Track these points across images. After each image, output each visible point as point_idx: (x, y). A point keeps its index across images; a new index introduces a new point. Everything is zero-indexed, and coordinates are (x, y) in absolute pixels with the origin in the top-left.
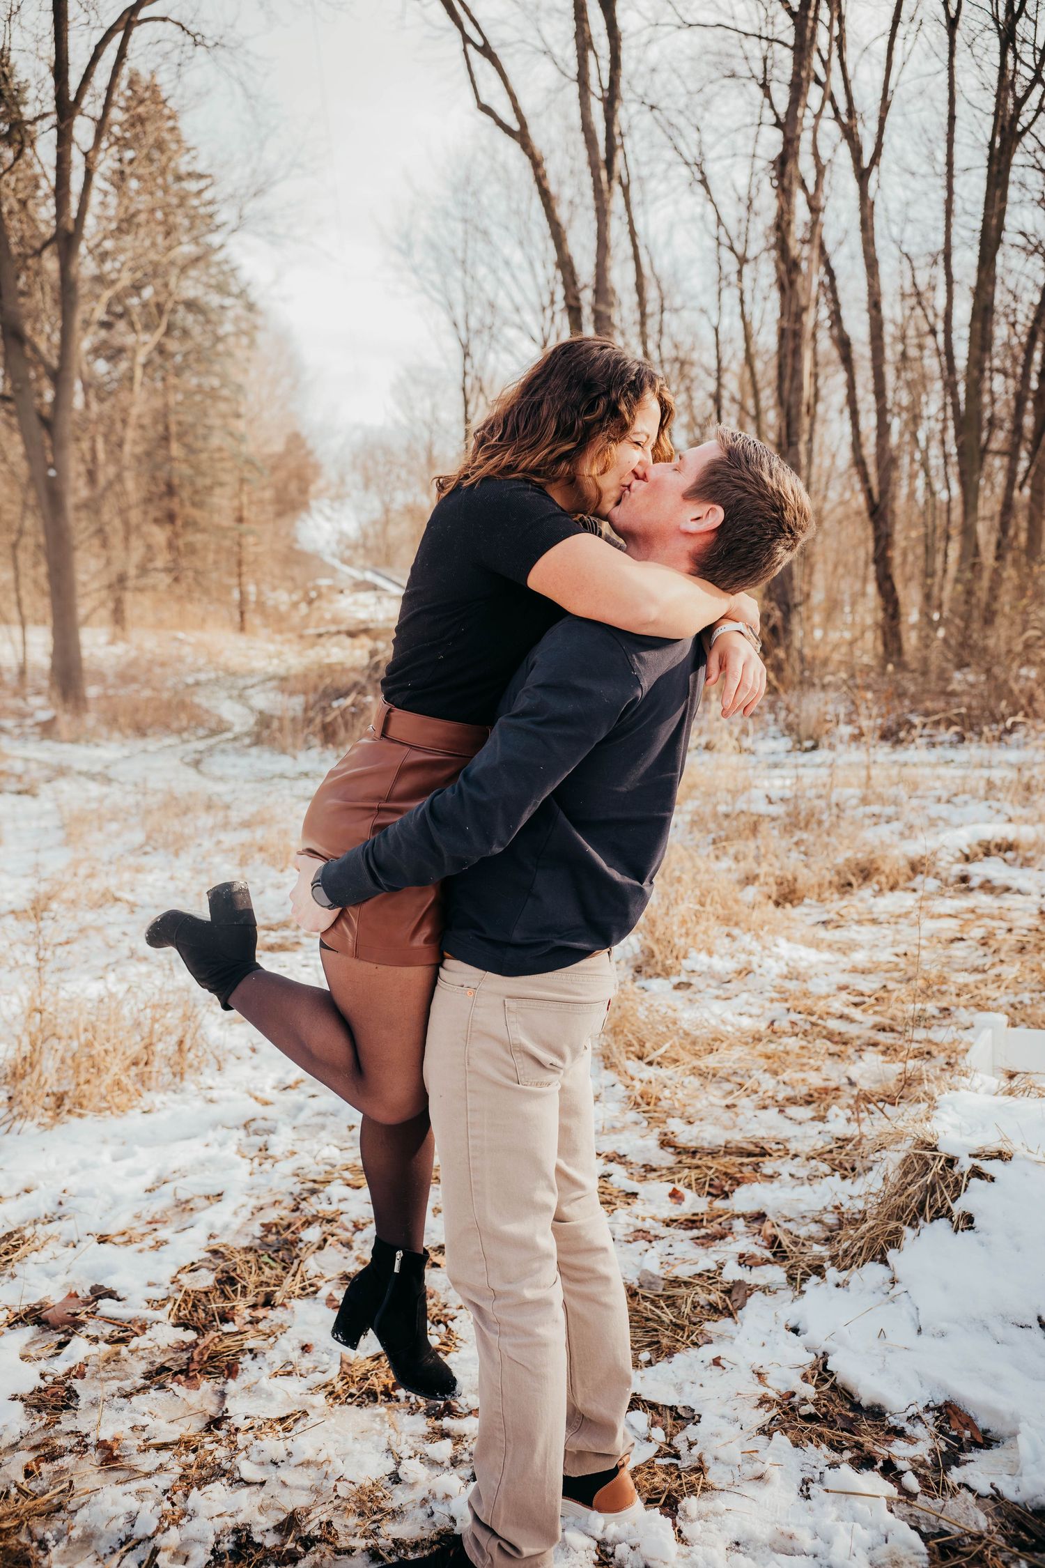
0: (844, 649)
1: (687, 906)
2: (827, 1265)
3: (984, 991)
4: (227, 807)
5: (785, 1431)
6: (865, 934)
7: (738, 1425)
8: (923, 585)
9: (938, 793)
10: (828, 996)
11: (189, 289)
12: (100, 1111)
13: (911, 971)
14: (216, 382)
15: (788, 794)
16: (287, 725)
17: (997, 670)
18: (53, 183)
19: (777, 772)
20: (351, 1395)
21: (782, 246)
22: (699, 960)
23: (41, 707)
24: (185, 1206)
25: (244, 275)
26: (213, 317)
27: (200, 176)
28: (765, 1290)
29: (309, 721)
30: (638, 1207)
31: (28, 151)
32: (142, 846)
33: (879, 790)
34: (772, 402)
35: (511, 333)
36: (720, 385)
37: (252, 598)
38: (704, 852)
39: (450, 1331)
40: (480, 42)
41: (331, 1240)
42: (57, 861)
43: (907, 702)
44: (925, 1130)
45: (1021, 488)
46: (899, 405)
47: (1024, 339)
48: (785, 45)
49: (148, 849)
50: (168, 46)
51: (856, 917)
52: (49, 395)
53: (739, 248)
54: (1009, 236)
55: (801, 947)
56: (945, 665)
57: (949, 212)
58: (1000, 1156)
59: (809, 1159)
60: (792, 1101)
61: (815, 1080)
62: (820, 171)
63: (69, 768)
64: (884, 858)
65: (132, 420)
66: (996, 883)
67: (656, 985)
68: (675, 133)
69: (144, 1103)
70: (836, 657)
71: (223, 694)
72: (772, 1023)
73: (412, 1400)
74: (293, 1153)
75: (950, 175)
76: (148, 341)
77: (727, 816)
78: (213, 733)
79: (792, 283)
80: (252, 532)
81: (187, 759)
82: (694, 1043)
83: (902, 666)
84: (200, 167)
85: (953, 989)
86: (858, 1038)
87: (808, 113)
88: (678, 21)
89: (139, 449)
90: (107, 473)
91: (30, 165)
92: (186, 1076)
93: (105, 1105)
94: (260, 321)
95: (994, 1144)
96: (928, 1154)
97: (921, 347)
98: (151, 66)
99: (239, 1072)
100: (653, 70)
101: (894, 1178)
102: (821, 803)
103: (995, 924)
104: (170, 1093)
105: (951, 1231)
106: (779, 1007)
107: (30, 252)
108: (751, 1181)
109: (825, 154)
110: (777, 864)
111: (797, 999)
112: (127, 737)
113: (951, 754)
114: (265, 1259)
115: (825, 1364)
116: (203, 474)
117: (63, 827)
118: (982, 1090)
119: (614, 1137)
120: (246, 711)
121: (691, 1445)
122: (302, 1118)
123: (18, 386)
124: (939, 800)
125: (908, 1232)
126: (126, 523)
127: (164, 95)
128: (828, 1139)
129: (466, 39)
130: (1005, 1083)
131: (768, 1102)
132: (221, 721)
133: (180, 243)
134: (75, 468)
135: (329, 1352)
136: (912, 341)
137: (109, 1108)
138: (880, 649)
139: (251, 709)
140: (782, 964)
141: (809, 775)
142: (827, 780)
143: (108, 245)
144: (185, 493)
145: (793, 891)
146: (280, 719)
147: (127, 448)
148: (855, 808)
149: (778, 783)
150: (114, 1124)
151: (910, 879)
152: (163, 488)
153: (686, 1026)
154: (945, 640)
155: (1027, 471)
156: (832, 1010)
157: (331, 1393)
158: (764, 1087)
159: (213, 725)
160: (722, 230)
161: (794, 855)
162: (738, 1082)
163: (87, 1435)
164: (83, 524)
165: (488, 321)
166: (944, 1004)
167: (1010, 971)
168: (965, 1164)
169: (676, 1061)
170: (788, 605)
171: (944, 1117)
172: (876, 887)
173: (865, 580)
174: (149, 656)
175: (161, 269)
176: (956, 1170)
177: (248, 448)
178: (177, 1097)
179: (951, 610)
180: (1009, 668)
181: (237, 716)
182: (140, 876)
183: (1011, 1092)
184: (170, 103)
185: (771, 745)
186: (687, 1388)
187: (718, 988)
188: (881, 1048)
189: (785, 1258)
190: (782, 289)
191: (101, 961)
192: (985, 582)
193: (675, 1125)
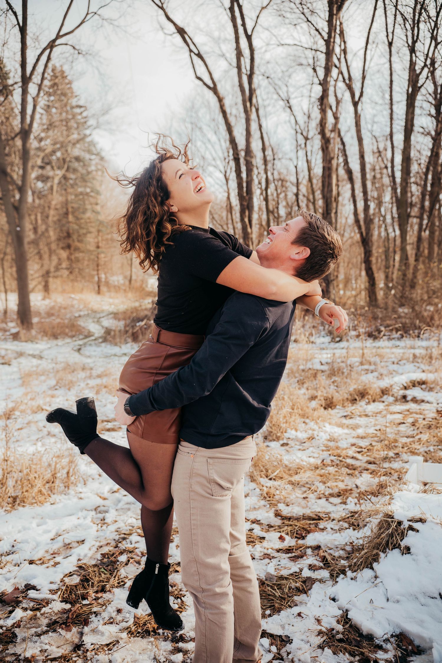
0: (352, 299)
1: (287, 410)
2: (347, 569)
3: (413, 446)
4: (91, 369)
5: (330, 647)
6: (362, 421)
7: (309, 644)
8: (385, 272)
9: (393, 360)
10: (347, 448)
11: (76, 152)
12: (32, 504)
13: (382, 437)
14: (88, 190)
15: (329, 361)
16: (117, 333)
17: (417, 308)
18: (20, 110)
19: (324, 351)
20: (139, 633)
21: (322, 133)
22: (291, 433)
23: (13, 327)
24: (68, 546)
25: (99, 146)
26: (86, 163)
27: (81, 107)
28: (321, 581)
29: (126, 332)
30: (265, 544)
31: (10, 97)
32: (54, 386)
33: (368, 359)
34: (320, 196)
35: (211, 169)
36: (298, 189)
37: (103, 280)
38: (294, 386)
39: (182, 602)
40: (196, 52)
41: (131, 561)
42: (18, 393)
43: (379, 321)
44: (388, 509)
45: (425, 231)
46: (373, 197)
47: (424, 170)
48: (322, 52)
49: (57, 387)
50: (67, 55)
51: (359, 414)
52: (17, 197)
53: (305, 134)
54: (416, 128)
55: (335, 427)
56: (395, 305)
57: (391, 119)
58: (421, 521)
59: (339, 521)
60: (332, 495)
61: (342, 486)
62: (338, 102)
63: (24, 353)
64: (370, 388)
65: (53, 206)
66: (418, 398)
67: (273, 444)
68: (277, 87)
69: (52, 500)
70: (349, 302)
71: (90, 320)
72: (323, 461)
73: (166, 634)
74: (116, 521)
75: (391, 104)
76: (60, 173)
77: (303, 370)
78: (86, 337)
79: (327, 148)
80: (103, 252)
81: (75, 349)
82: (289, 470)
83: (377, 306)
84: (81, 103)
85: (400, 445)
86: (360, 467)
87: (332, 79)
88: (278, 43)
89: (55, 219)
90: (42, 228)
91: (10, 103)
92: (70, 488)
93: (34, 501)
94: (106, 165)
95: (418, 516)
96: (390, 520)
97: (381, 173)
98: (61, 63)
99: (93, 486)
100: (268, 62)
101: (375, 530)
102: (343, 365)
103: (418, 416)
104: (63, 495)
105: (400, 554)
106: (326, 454)
107: (9, 138)
108: (314, 531)
109: (339, 96)
110: (325, 391)
111: (333, 450)
112: (49, 339)
113: (398, 343)
114: (102, 570)
115: (347, 615)
116: (83, 228)
117: (21, 378)
118: (412, 491)
119: (255, 512)
120: (100, 328)
121: (288, 654)
122: (120, 505)
123: (4, 193)
124: (393, 363)
125: (382, 555)
126: (50, 249)
127: (65, 74)
128: (347, 512)
129: (191, 51)
130: (422, 487)
131: (321, 496)
132: (89, 332)
133: (73, 134)
134: (28, 226)
135: (129, 612)
136: (378, 171)
137: (36, 503)
138: (368, 299)
139: (103, 327)
140: (327, 434)
141: (338, 352)
142: (345, 354)
143: (43, 135)
144: (75, 237)
145: (332, 403)
146: (115, 331)
147: (50, 218)
148: (358, 366)
149: (325, 356)
150: (38, 509)
151: (381, 397)
152: (65, 234)
153: (287, 463)
154: (394, 295)
155: (427, 224)
156: (348, 455)
157: (130, 632)
158: (320, 489)
159: (86, 334)
160: (298, 127)
161: (332, 387)
162: (308, 486)
163: (20, 655)
164: (32, 250)
165: (202, 164)
166: (396, 452)
167: (425, 437)
168: (406, 524)
169: (282, 478)
170: (328, 281)
171: (397, 503)
172: (367, 401)
173: (361, 270)
174: (59, 305)
175: (64, 144)
176: (402, 527)
177: (101, 217)
178: (66, 497)
179: (397, 283)
180: (422, 306)
181: (96, 330)
182: (53, 399)
183: (425, 492)
184: (69, 78)
185: (322, 340)
186: (287, 627)
187: (300, 445)
188: (370, 471)
189: (329, 566)
190: (323, 150)
191: (34, 438)
192: (411, 271)
193: (281, 507)
